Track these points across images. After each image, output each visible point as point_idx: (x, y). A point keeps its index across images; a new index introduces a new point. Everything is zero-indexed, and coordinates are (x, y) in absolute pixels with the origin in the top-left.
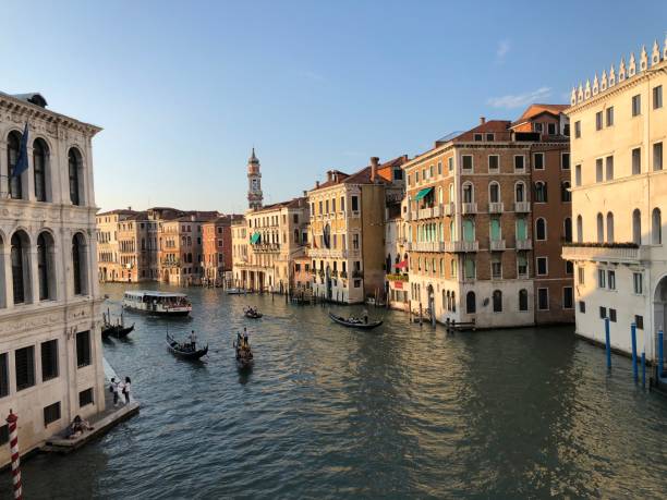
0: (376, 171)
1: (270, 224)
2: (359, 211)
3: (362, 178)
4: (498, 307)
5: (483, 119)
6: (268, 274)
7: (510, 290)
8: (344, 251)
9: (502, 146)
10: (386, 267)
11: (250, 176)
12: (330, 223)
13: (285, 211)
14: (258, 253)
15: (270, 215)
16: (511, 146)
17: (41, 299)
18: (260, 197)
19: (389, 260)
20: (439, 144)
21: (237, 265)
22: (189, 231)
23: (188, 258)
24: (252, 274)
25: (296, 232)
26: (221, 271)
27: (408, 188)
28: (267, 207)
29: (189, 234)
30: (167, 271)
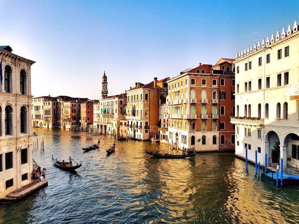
0: (156, 83)
1: (110, 104)
2: (148, 100)
3: (150, 86)
4: (204, 143)
5: (200, 64)
6: (109, 126)
7: (209, 136)
8: (141, 117)
9: (208, 75)
10: (159, 124)
11: (103, 83)
12: (136, 105)
13: (117, 99)
14: (104, 116)
15: (110, 101)
16: (211, 75)
17: (6, 134)
18: (107, 92)
19: (160, 122)
20: (182, 73)
21: (95, 122)
22: (75, 106)
23: (74, 118)
24: (101, 126)
25: (121, 108)
26: (88, 124)
27: (169, 91)
28: (109, 97)
29: (75, 108)
30: (65, 124)
